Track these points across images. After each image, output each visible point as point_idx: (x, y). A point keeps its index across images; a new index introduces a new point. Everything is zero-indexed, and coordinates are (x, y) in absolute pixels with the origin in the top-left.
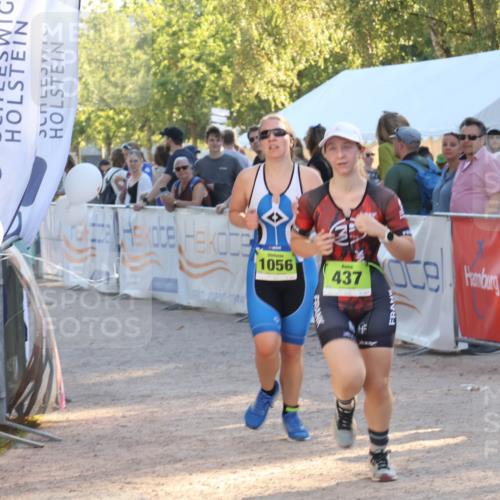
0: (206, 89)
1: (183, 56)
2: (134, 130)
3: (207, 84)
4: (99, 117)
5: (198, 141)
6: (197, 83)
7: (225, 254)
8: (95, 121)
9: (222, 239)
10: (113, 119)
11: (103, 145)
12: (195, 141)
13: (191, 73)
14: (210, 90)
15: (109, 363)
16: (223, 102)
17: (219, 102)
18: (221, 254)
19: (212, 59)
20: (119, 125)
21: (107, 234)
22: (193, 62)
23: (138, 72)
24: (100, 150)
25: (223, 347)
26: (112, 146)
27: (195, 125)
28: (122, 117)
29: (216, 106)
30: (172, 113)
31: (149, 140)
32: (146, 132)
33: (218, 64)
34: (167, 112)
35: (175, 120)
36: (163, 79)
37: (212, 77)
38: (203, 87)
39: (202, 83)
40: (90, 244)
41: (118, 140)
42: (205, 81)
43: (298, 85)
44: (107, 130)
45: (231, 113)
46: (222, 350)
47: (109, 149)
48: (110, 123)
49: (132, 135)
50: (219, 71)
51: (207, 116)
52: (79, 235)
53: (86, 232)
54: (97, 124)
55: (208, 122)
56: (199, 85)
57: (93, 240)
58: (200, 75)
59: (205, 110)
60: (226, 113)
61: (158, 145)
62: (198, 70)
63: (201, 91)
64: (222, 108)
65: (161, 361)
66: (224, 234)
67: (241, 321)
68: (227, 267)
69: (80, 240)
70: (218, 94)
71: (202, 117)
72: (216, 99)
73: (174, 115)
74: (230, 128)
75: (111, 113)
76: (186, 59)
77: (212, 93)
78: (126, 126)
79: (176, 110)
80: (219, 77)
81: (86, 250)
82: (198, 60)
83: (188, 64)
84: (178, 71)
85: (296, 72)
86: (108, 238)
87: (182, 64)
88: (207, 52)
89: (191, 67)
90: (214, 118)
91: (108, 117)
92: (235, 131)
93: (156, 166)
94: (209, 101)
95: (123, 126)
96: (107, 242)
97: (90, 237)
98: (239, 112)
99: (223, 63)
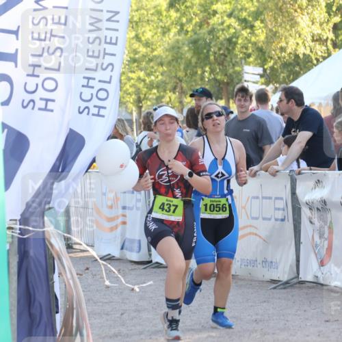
0: (239, 46)
1: (215, 12)
2: (165, 91)
3: (240, 41)
4: (129, 79)
5: (231, 101)
6: (229, 40)
7: (257, 219)
8: (125, 84)
9: (256, 203)
10: (144, 81)
11: (134, 109)
12: (228, 102)
13: (223, 30)
14: (242, 47)
15: (141, 333)
16: (256, 59)
17: (251, 59)
18: (253, 218)
19: (244, 14)
20: (151, 86)
21: (138, 200)
22: (225, 18)
23: (169, 30)
24: (131, 113)
25: (257, 314)
26: (143, 109)
27: (228, 84)
28: (153, 78)
29: (249, 64)
30: (204, 72)
31: (181, 102)
32: (177, 93)
33: (250, 19)
34: (199, 72)
35: (207, 80)
36: (195, 37)
37: (245, 33)
38: (236, 43)
39: (234, 40)
40: (120, 211)
41: (149, 103)
42: (237, 38)
43: (334, 38)
44: (138, 92)
45: (265, 70)
46: (254, 317)
47: (140, 113)
48: (141, 85)
49: (163, 97)
50: (252, 27)
51: (239, 75)
52: (109, 203)
53: (117, 199)
54: (128, 86)
55: (240, 80)
56: (231, 42)
57: (124, 208)
58: (232, 31)
59: (237, 68)
60: (260, 70)
61: (190, 106)
62: (229, 27)
63: (234, 49)
64: (256, 65)
65: (193, 330)
66: (257, 198)
67: (275, 288)
68: (258, 233)
69: (111, 207)
70: (250, 51)
71: (235, 76)
72: (249, 56)
73: (207, 74)
74: (264, 87)
75: (142, 74)
76: (217, 16)
77: (245, 51)
78: (158, 87)
79: (207, 69)
80: (253, 33)
81: (117, 217)
82: (230, 16)
83: (220, 21)
84: (210, 27)
85: (331, 25)
86: (140, 205)
87: (214, 21)
88: (239, 7)
89: (222, 23)
90: (246, 77)
91: (139, 79)
92: (270, 88)
93: (188, 129)
94: (241, 58)
95: (153, 88)
96: (138, 209)
97: (120, 204)
98: (272, 68)
99: (256, 19)
